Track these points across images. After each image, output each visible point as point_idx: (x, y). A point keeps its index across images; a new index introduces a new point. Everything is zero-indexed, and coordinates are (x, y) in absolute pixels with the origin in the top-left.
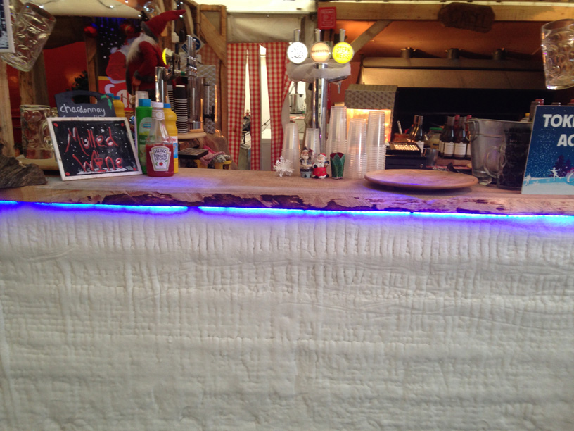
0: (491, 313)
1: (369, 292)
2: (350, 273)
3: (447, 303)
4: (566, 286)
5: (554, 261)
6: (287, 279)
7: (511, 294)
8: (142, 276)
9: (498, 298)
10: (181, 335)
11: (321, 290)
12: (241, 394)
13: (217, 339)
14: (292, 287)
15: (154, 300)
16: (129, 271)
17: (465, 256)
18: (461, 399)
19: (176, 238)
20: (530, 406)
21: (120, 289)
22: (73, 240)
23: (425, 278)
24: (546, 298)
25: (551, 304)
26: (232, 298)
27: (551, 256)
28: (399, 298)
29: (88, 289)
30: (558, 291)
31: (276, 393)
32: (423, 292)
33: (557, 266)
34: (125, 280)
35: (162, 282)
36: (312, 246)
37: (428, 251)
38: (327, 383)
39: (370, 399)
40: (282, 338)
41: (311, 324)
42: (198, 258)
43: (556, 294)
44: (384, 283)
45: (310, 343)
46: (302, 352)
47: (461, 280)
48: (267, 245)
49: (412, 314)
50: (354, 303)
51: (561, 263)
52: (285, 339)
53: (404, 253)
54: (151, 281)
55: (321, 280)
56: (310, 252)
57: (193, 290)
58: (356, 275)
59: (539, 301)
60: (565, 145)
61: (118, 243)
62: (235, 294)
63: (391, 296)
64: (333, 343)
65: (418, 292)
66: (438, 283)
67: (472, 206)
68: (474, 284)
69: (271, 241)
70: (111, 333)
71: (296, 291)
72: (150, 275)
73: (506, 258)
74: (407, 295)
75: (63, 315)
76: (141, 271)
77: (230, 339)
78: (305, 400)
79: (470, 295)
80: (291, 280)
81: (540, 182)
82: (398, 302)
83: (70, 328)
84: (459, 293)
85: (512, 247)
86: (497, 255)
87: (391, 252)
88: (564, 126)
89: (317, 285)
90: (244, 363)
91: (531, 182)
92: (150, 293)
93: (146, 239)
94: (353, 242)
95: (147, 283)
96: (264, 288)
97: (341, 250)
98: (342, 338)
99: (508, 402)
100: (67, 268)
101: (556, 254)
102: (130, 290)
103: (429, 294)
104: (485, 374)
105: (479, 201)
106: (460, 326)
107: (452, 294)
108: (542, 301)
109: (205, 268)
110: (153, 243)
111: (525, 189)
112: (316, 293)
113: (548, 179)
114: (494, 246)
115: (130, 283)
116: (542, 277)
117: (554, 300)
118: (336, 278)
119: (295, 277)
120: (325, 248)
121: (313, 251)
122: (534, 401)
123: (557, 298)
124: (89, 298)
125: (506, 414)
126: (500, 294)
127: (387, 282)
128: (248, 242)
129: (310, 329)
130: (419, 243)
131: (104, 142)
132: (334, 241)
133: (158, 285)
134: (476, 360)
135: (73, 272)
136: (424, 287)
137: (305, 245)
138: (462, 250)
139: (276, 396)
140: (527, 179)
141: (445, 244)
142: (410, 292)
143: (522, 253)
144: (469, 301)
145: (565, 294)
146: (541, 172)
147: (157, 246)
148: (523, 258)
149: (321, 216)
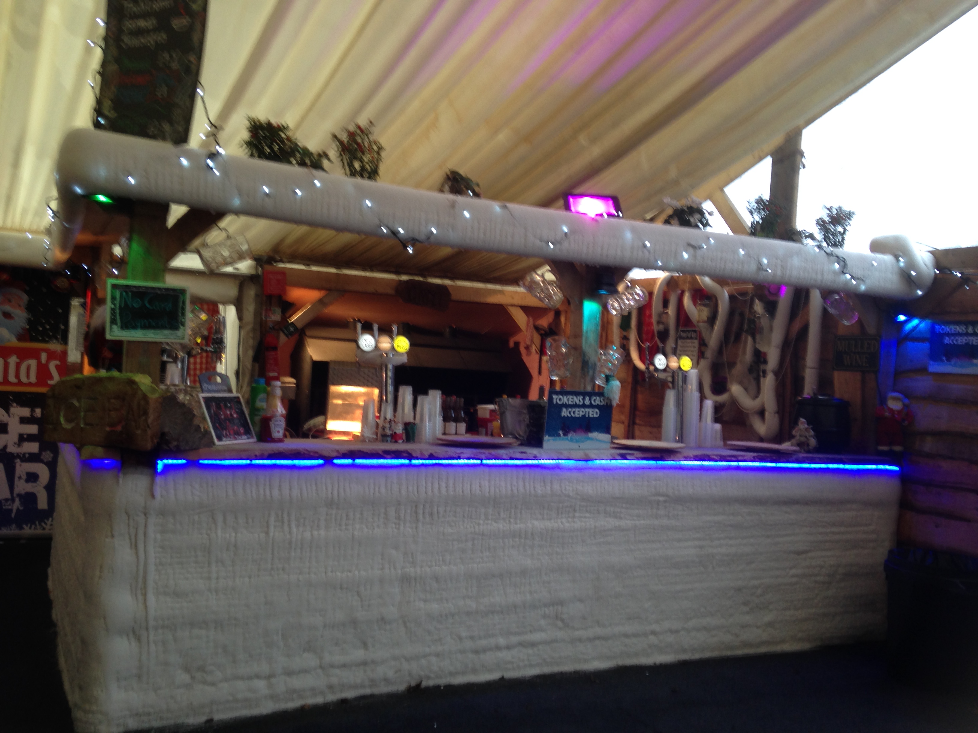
0: (532, 534)
1: (453, 524)
2: (441, 510)
3: (505, 529)
4: (575, 510)
5: (567, 493)
6: (396, 518)
7: (543, 519)
8: (283, 523)
9: (536, 523)
10: (309, 573)
11: (420, 525)
12: (354, 623)
13: (339, 574)
14: (399, 524)
15: (290, 543)
16: (272, 519)
17: (515, 491)
18: (515, 607)
19: (314, 487)
20: (560, 608)
21: (263, 535)
22: (230, 492)
23: (490, 510)
24: (564, 520)
25: (567, 525)
26: (353, 537)
27: (565, 489)
28: (474, 527)
29: (236, 537)
30: (571, 515)
31: (383, 619)
32: (490, 522)
33: (569, 496)
34: (268, 527)
35: (298, 526)
36: (415, 489)
37: (492, 489)
38: (422, 605)
39: (453, 615)
40: (390, 569)
41: (412, 554)
42: (330, 504)
43: (569, 517)
44: (464, 516)
45: (410, 570)
46: (405, 580)
47: (513, 511)
48: (383, 490)
49: (482, 539)
50: (444, 534)
51: (571, 494)
52: (392, 570)
53: (478, 492)
54: (289, 526)
55: (421, 517)
56: (414, 494)
57: (322, 532)
58: (445, 511)
59: (560, 524)
60: (566, 416)
61: (268, 493)
62: (356, 533)
63: (468, 526)
64: (428, 569)
65: (486, 521)
66: (499, 514)
67: (518, 455)
68: (521, 513)
69: (386, 487)
70: (250, 577)
71: (402, 527)
72: (289, 521)
73: (539, 492)
74: (479, 524)
75: (209, 564)
76: (282, 518)
77: (349, 574)
78: (405, 623)
79: (518, 521)
80: (398, 518)
81: (554, 440)
82: (473, 531)
83: (214, 575)
84: (512, 520)
85: (542, 484)
86: (534, 490)
87: (469, 491)
88: (564, 403)
89: (418, 520)
90: (359, 594)
91: (548, 440)
92: (288, 536)
93: (290, 489)
94: (443, 485)
95: (286, 528)
96: (378, 526)
97: (436, 491)
98: (434, 564)
99: (546, 605)
100: (220, 519)
101: (567, 488)
102: (271, 534)
103: (493, 523)
104: (530, 584)
105: (522, 452)
106: (513, 547)
107: (508, 522)
108: (562, 523)
109: (334, 512)
110: (296, 492)
111: (545, 445)
112: (416, 528)
113: (558, 438)
114: (532, 484)
115: (272, 529)
116: (561, 505)
117: (568, 522)
118: (431, 514)
119: (402, 515)
120: (424, 490)
121: (416, 493)
122: (561, 603)
123: (570, 520)
124: (235, 546)
125: (545, 616)
126: (537, 519)
127: (466, 515)
128: (369, 488)
129: (411, 560)
130: (487, 484)
131: (231, 415)
132: (430, 485)
133: (294, 530)
134: (524, 572)
135: (225, 522)
136: (490, 517)
137: (411, 489)
138: (513, 488)
139: (383, 620)
140: (546, 438)
141: (503, 484)
142: (481, 522)
143: (548, 488)
144: (518, 526)
145: (574, 517)
146: (554, 434)
147: (299, 495)
148: (549, 492)
149: (422, 465)
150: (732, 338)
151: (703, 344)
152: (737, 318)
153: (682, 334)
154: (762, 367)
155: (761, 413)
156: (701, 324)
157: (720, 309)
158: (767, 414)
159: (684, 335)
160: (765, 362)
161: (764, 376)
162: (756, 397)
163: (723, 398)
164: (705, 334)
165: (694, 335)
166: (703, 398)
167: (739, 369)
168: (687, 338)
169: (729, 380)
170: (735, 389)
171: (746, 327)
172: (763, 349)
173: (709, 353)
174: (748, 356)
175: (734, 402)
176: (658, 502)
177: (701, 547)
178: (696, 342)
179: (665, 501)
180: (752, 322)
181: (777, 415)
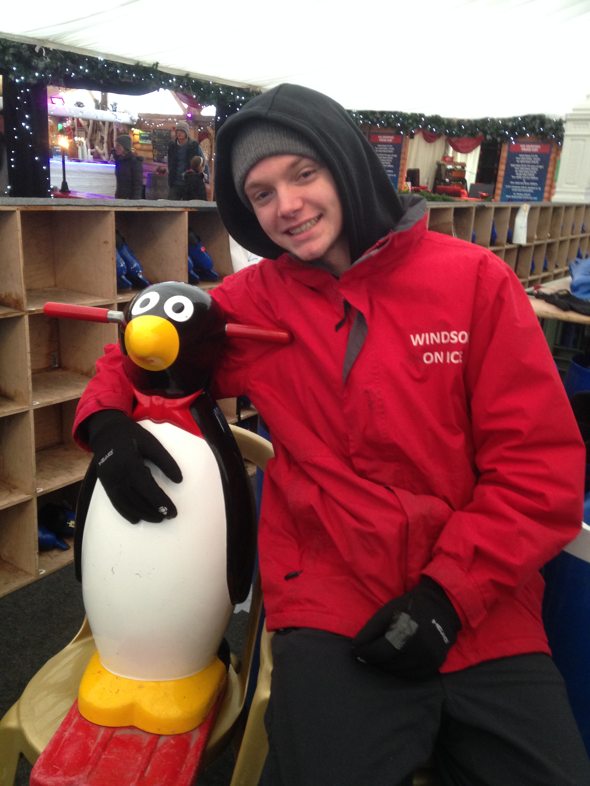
150: (95, 131)
151: (86, 133)
152: (95, 125)
153: (80, 129)
154: (103, 141)
155: (104, 154)
156: (85, 127)
157: (90, 123)
158: (105, 154)
159: (80, 130)
160: (104, 139)
161: (104, 144)
162: (102, 150)
163: (93, 150)
164: (87, 130)
165: (83, 130)
166: (87, 149)
167: (97, 141)
168: (81, 131)
169: (94, 144)
170: (97, 147)
171: (98, 129)
172: (103, 136)
173: (89, 136)
174: (99, 138)
175: (97, 151)
176: (79, 172)
177: (90, 183)
178: (84, 132)
179: (81, 172)
180: (99, 127)
181: (108, 155)
